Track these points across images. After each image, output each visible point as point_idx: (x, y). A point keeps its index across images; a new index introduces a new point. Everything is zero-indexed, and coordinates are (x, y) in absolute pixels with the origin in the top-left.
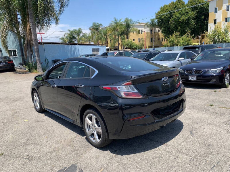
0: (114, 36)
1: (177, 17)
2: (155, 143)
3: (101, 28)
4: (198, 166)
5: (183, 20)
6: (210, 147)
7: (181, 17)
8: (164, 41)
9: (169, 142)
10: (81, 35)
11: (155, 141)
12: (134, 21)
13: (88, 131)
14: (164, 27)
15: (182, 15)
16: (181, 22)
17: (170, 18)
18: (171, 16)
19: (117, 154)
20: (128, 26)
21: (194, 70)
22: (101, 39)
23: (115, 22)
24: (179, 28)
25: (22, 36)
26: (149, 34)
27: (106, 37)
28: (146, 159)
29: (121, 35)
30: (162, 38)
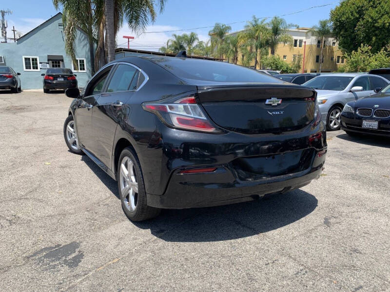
0: (249, 48)
1: (372, 18)
2: (242, 228)
3: (228, 33)
4: (308, 288)
5: (384, 24)
6: (354, 255)
7: (380, 18)
8: (342, 62)
9: (272, 232)
10: (195, 43)
11: (244, 226)
12: (287, 24)
13: (123, 188)
14: (345, 37)
15: (383, 15)
16: (378, 27)
17: (357, 20)
18: (360, 15)
19: (160, 237)
20: (276, 31)
21: (374, 109)
22: (226, 52)
23: (254, 23)
24: (374, 38)
25: (96, 37)
26: (315, 48)
27: (236, 49)
28: (207, 254)
29: (261, 47)
30: (339, 57)
